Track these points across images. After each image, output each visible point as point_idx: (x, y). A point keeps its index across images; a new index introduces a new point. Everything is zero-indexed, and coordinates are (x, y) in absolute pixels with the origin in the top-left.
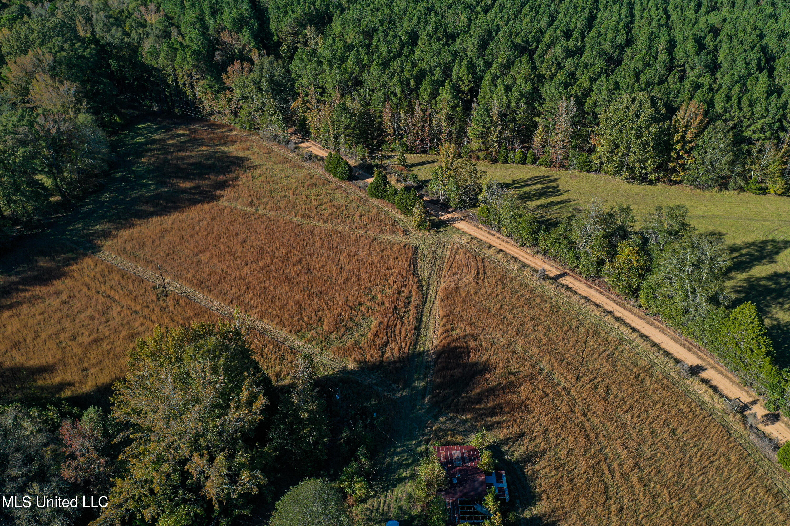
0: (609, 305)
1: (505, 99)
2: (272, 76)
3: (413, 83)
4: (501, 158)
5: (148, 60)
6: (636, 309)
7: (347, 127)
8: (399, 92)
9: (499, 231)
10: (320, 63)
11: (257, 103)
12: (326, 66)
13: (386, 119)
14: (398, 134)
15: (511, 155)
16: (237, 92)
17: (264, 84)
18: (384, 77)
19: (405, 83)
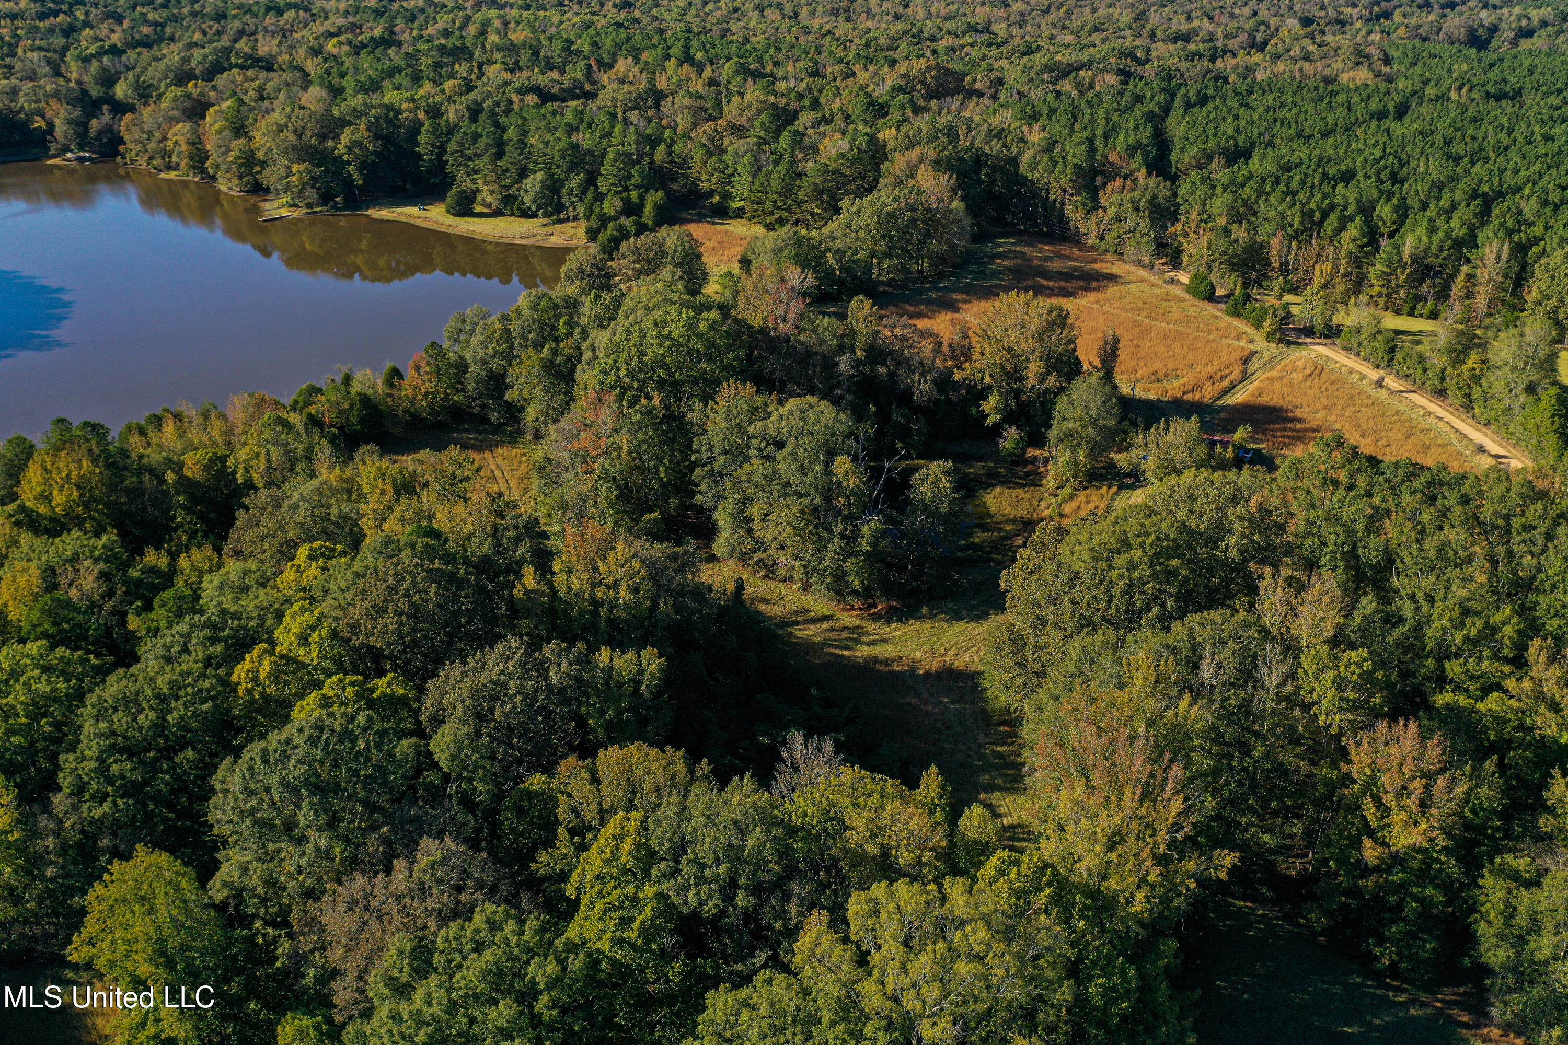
0: (1448, 417)
1: (1425, 239)
2: (1154, 197)
3: (1317, 215)
4: (1406, 308)
5: (1023, 169)
6: (1470, 421)
7: (1224, 253)
8: (1296, 223)
9: (1358, 355)
10: (1213, 187)
11: (1131, 224)
12: (1219, 190)
13: (1274, 251)
14: (1284, 270)
15: (1419, 306)
16: (1111, 211)
17: (1143, 204)
18: (1284, 206)
19: (1307, 215)
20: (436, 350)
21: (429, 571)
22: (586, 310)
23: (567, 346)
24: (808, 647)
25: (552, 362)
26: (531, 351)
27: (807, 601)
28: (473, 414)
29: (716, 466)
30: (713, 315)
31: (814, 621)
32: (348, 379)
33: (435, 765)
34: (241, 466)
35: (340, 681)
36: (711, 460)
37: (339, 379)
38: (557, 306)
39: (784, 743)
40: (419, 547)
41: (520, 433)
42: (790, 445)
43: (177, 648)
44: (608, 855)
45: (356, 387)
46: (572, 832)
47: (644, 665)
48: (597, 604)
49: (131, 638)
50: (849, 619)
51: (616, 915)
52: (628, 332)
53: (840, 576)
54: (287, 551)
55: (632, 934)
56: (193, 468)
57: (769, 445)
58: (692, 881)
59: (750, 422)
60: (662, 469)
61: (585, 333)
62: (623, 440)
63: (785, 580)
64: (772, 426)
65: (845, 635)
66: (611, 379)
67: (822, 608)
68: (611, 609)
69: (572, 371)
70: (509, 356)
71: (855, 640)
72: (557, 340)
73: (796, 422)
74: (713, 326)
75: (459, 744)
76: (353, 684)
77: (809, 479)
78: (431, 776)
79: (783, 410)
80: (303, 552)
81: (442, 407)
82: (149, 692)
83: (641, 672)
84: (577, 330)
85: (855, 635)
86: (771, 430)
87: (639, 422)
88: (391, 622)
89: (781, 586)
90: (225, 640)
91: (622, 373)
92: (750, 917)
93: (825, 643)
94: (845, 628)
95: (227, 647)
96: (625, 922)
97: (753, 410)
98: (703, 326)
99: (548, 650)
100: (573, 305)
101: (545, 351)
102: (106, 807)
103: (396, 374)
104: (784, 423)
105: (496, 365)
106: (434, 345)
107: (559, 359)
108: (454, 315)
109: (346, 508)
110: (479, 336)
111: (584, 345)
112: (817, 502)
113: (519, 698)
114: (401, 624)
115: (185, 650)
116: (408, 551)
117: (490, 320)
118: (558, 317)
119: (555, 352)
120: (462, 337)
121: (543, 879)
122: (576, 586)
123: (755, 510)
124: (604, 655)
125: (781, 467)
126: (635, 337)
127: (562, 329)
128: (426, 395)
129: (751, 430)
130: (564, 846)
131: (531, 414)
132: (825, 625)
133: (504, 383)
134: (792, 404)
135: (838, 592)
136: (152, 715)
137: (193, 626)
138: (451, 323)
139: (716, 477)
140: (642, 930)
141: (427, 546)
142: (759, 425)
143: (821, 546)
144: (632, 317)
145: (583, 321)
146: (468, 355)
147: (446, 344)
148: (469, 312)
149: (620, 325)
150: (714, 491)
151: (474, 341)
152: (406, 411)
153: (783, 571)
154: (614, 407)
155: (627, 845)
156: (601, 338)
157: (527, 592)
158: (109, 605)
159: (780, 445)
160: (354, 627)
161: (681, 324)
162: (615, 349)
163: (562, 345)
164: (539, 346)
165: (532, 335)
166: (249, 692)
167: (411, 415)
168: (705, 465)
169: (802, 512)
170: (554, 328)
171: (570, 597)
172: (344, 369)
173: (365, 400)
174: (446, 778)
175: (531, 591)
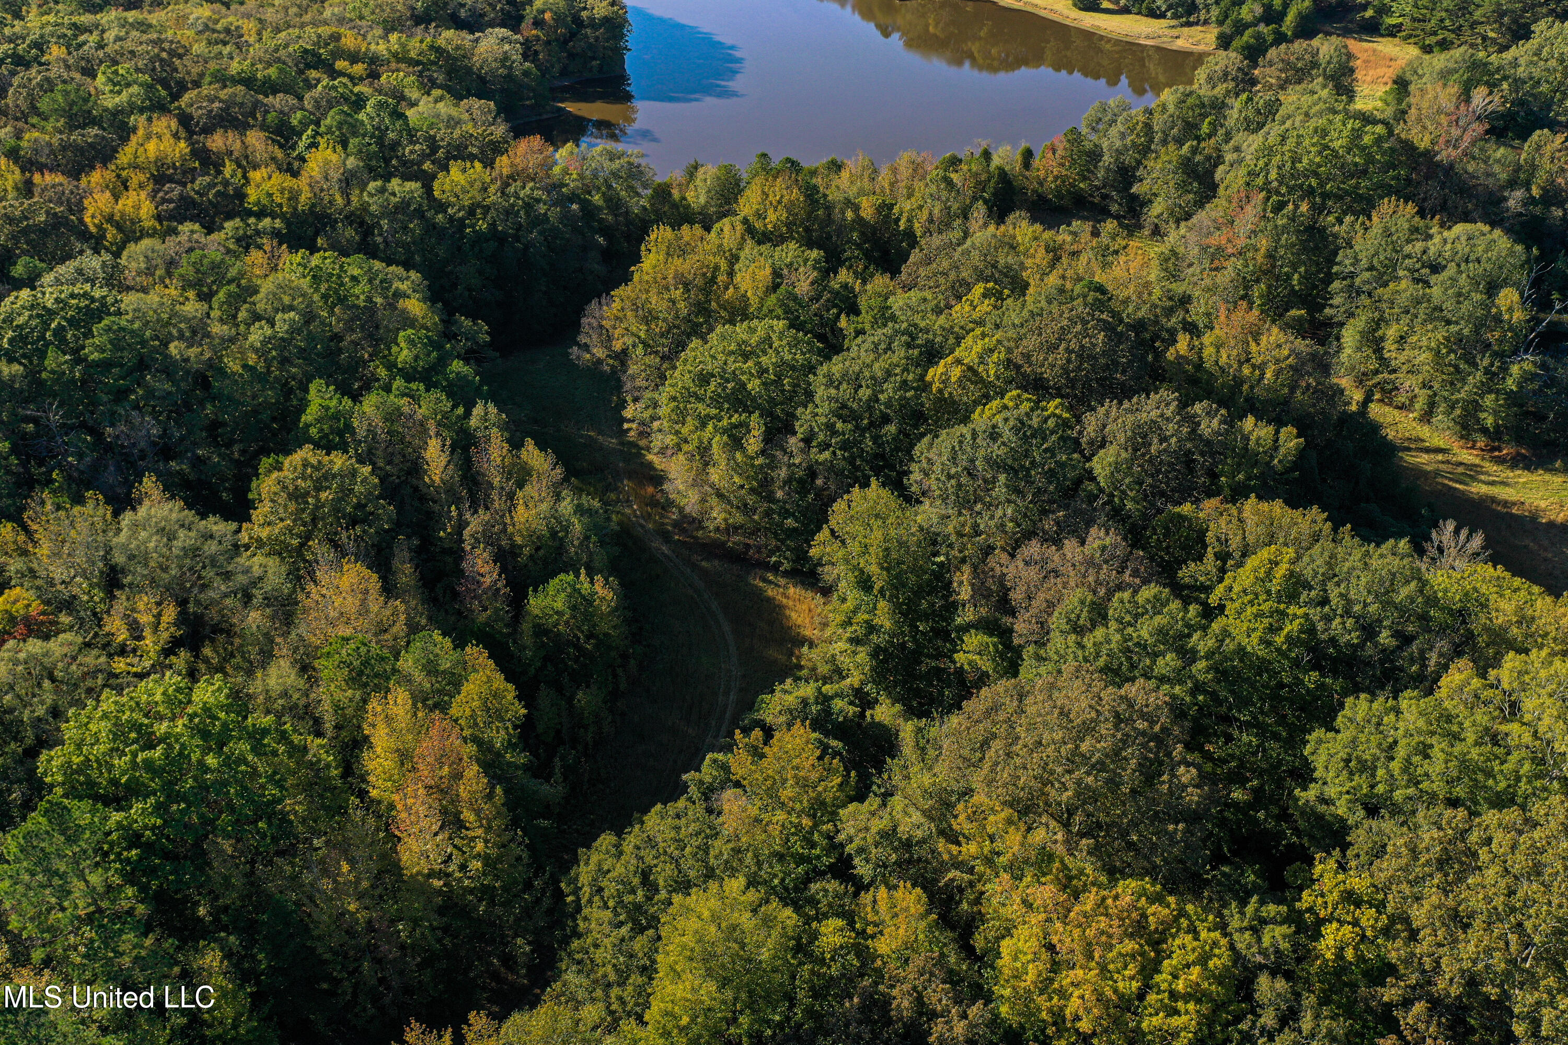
20: (1075, 137)
21: (1099, 320)
22: (1235, 114)
23: (1208, 146)
24: (1418, 473)
25: (1189, 159)
26: (1172, 147)
27: (1424, 431)
28: (1092, 203)
29: (1358, 281)
30: (1380, 129)
31: (1428, 450)
32: (987, 155)
33: (1093, 479)
34: (905, 215)
35: (1019, 396)
36: (1352, 276)
37: (978, 152)
38: (1203, 105)
39: (1436, 526)
40: (1090, 299)
41: (1140, 227)
42: (1451, 270)
43: (883, 346)
44: (1262, 575)
45: (996, 161)
46: (1217, 556)
47: (1281, 442)
48: (1239, 381)
49: (839, 333)
50: (1467, 456)
51: (1266, 621)
52: (1284, 138)
53: (1473, 408)
54: (959, 290)
55: (1279, 639)
56: (867, 212)
57: (1423, 267)
58: (1339, 612)
59: (1408, 241)
60: (1296, 276)
61: (1228, 137)
62: (1264, 243)
63: (1401, 407)
64: (1434, 246)
65: (1460, 470)
66: (1260, 181)
67: (1438, 441)
68: (1252, 387)
69: (1211, 173)
70: (1145, 150)
71: (1471, 476)
72: (1198, 138)
73: (1462, 247)
74: (1379, 140)
75: (1117, 466)
76: (1028, 400)
77: (1466, 307)
78: (1091, 487)
79: (1449, 235)
80: (979, 289)
81: (1068, 191)
82: (867, 374)
83: (1276, 448)
84: (1221, 131)
85: (1472, 473)
86: (1432, 251)
87: (1284, 226)
88: (1061, 357)
89: (1396, 412)
90: (919, 346)
91: (1273, 175)
92: (1387, 654)
93: (1437, 473)
94: (1461, 464)
95: (921, 354)
96: (1273, 630)
97: (1415, 230)
98: (1367, 140)
99: (1198, 408)
100: (1219, 106)
101: (1186, 148)
102: (827, 455)
103: (1028, 155)
104: (1448, 246)
105: (1128, 159)
106: (1074, 130)
107: (1198, 158)
108: (1097, 104)
109: (1010, 260)
110: (1120, 127)
111: (1226, 148)
112: (1466, 332)
113: (1174, 440)
114: (1069, 361)
115: (889, 348)
116: (1080, 300)
117: (1133, 112)
118: (1204, 116)
119: (1194, 150)
120: (1101, 127)
121: (1188, 587)
122: (1223, 360)
123: (1392, 332)
124: (1249, 423)
125: (1436, 292)
126: (1291, 143)
127: (1205, 128)
128: (1056, 178)
129: (1408, 249)
130: (1210, 562)
131: (1157, 208)
132: (1440, 457)
133: (1134, 176)
134: (1459, 229)
135: (1464, 427)
136: (869, 392)
137: (896, 332)
138: (1091, 112)
139: (1354, 292)
140: (1288, 637)
141: (1096, 299)
142: (1419, 246)
143: (1457, 377)
144: (1288, 124)
145: (1230, 122)
146: (1105, 145)
147: (1084, 131)
148: (1111, 102)
149: (1274, 130)
150: (1347, 306)
151: (1114, 131)
152: (1034, 191)
153: (1402, 399)
154: (1259, 209)
155: (1281, 571)
156: (1252, 143)
157: (1179, 357)
158: (815, 307)
159: (1436, 268)
160: (1027, 356)
161: (1345, 134)
162: (1268, 152)
163: (1202, 145)
164: (1180, 142)
165: (1175, 131)
166: (940, 391)
167: (1039, 196)
168: (1344, 279)
169: (1447, 339)
170: (1197, 127)
171: (1213, 369)
172: (984, 144)
173: (1002, 173)
174: (1101, 490)
175: (1182, 357)
